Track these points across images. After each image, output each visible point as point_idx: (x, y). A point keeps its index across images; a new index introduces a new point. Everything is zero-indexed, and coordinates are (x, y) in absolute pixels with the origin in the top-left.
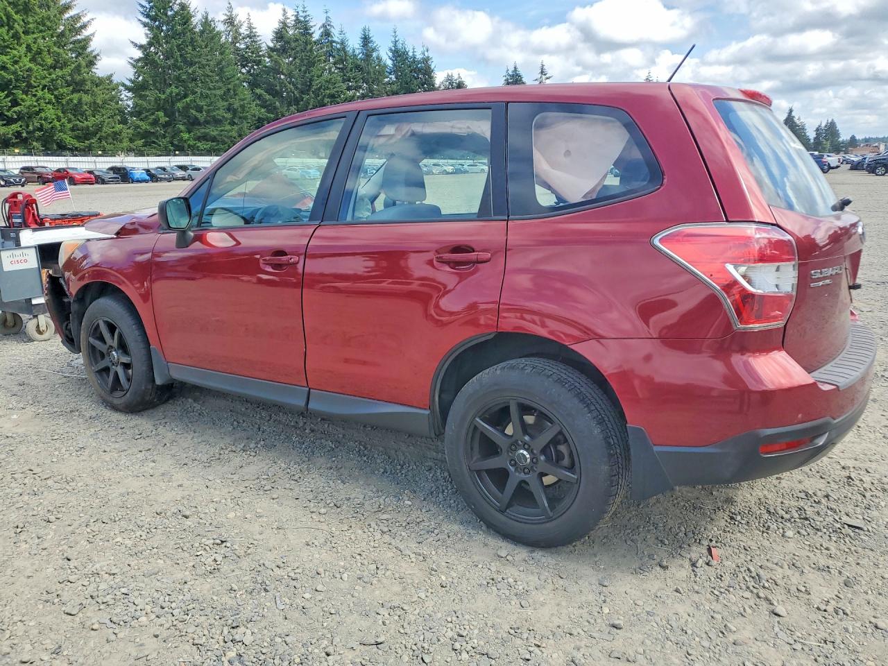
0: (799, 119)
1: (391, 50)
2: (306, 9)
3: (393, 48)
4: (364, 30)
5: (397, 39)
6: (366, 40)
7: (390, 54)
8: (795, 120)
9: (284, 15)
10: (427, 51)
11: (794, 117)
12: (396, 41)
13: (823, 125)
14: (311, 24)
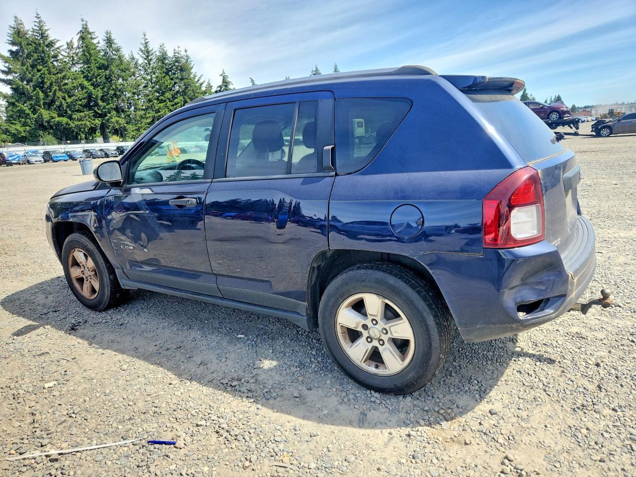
0: (531, 95)
1: (142, 51)
2: (39, 16)
3: (143, 49)
4: (107, 33)
5: (146, 41)
6: (109, 41)
7: (141, 53)
8: (529, 96)
9: (15, 22)
10: (186, 51)
11: (527, 94)
12: (146, 43)
13: (553, 99)
14: (45, 28)
